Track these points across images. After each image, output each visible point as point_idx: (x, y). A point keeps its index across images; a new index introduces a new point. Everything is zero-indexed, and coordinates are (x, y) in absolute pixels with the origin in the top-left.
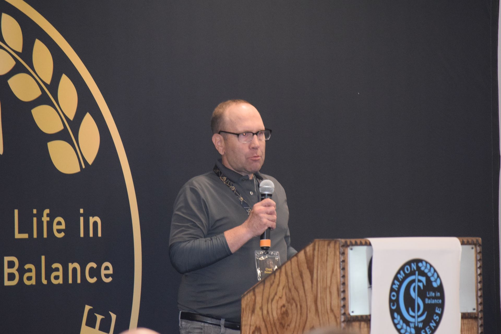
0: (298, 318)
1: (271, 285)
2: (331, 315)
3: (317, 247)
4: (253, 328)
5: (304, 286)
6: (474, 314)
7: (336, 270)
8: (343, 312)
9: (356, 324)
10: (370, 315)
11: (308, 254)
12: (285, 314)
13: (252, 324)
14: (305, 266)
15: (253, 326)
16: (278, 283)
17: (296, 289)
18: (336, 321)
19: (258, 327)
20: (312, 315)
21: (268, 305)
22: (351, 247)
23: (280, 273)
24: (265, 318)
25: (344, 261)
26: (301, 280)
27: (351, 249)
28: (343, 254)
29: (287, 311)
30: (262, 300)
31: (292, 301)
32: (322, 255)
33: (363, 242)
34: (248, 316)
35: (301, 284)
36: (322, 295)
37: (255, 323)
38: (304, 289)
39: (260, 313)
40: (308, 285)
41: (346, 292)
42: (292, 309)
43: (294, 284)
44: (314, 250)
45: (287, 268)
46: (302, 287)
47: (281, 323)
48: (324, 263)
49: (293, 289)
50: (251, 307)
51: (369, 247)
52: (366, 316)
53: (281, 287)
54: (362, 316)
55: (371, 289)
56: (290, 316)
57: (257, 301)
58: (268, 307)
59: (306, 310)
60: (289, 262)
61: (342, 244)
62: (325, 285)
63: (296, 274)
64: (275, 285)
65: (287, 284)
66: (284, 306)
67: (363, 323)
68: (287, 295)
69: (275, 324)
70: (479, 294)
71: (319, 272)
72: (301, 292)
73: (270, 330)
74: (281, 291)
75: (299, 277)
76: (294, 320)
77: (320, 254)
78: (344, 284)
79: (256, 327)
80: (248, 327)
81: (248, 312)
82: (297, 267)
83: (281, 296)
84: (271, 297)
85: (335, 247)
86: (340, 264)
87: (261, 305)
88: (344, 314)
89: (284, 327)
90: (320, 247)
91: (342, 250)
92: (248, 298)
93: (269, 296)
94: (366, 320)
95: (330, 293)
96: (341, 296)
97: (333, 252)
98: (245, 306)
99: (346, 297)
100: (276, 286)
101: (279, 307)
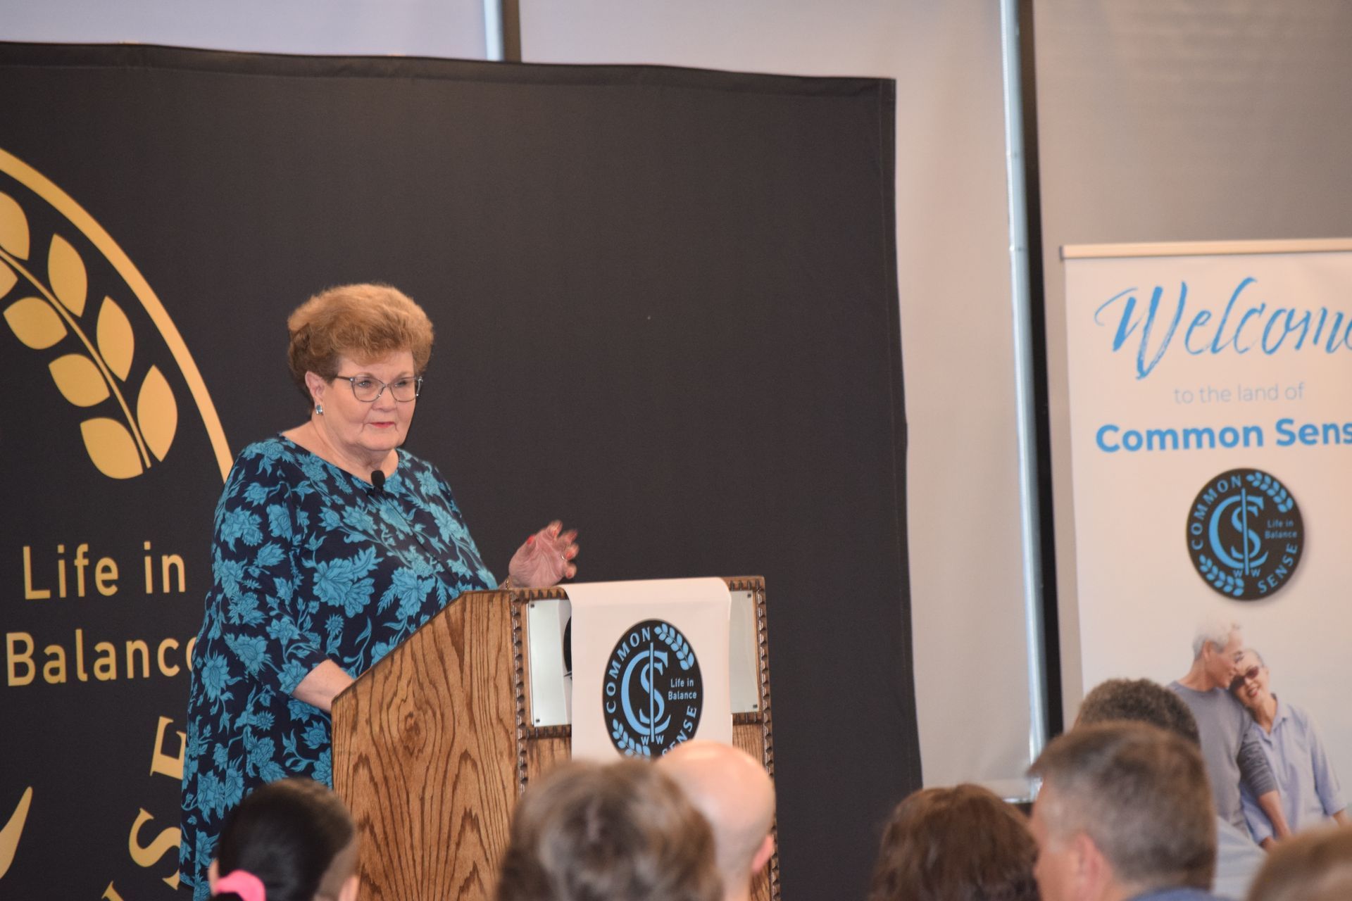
0: (439, 737)
1: (386, 678)
2: (499, 730)
3: (468, 606)
4: (354, 759)
5: (446, 678)
6: (756, 714)
7: (507, 644)
8: (520, 722)
9: (545, 744)
10: (570, 726)
11: (453, 619)
12: (414, 730)
13: (351, 750)
14: (449, 640)
15: (355, 753)
16: (398, 673)
17: (433, 684)
18: (509, 739)
19: (364, 755)
20: (463, 730)
21: (381, 715)
22: (530, 602)
23: (402, 655)
24: (376, 739)
25: (519, 629)
26: (442, 669)
27: (533, 606)
28: (518, 615)
29: (416, 724)
30: (370, 706)
31: (425, 706)
32: (478, 620)
33: (554, 593)
34: (345, 737)
35: (443, 675)
36: (480, 693)
37: (358, 749)
38: (447, 684)
39: (367, 731)
40: (454, 676)
41: (525, 685)
42: (425, 722)
43: (428, 675)
44: (464, 610)
45: (414, 645)
46: (443, 681)
47: (406, 748)
48: (483, 633)
49: (426, 684)
50: (350, 720)
51: (565, 601)
52: (563, 727)
53: (404, 682)
54: (555, 728)
55: (571, 678)
56: (423, 733)
57: (360, 708)
58: (381, 719)
59: (452, 723)
60: (418, 635)
61: (514, 598)
62: (486, 676)
63: (432, 656)
64: (393, 678)
65: (416, 676)
66: (411, 715)
67: (556, 741)
68: (416, 695)
69: (395, 749)
70: (764, 679)
71: (474, 650)
72: (442, 689)
73: (385, 760)
74: (406, 687)
75: (438, 662)
76: (431, 740)
77: (474, 617)
78: (520, 670)
79: (360, 756)
80: (347, 756)
81: (344, 731)
82: (432, 642)
83: (404, 698)
84: (387, 699)
85: (502, 604)
86: (512, 635)
87: (368, 716)
88: (523, 724)
89: (411, 754)
90: (474, 606)
91: (515, 609)
92: (343, 703)
93: (383, 698)
94: (563, 733)
95: (496, 687)
96: (515, 692)
97: (498, 615)
98: (338, 720)
99: (526, 695)
100: (396, 679)
101: (402, 717)
